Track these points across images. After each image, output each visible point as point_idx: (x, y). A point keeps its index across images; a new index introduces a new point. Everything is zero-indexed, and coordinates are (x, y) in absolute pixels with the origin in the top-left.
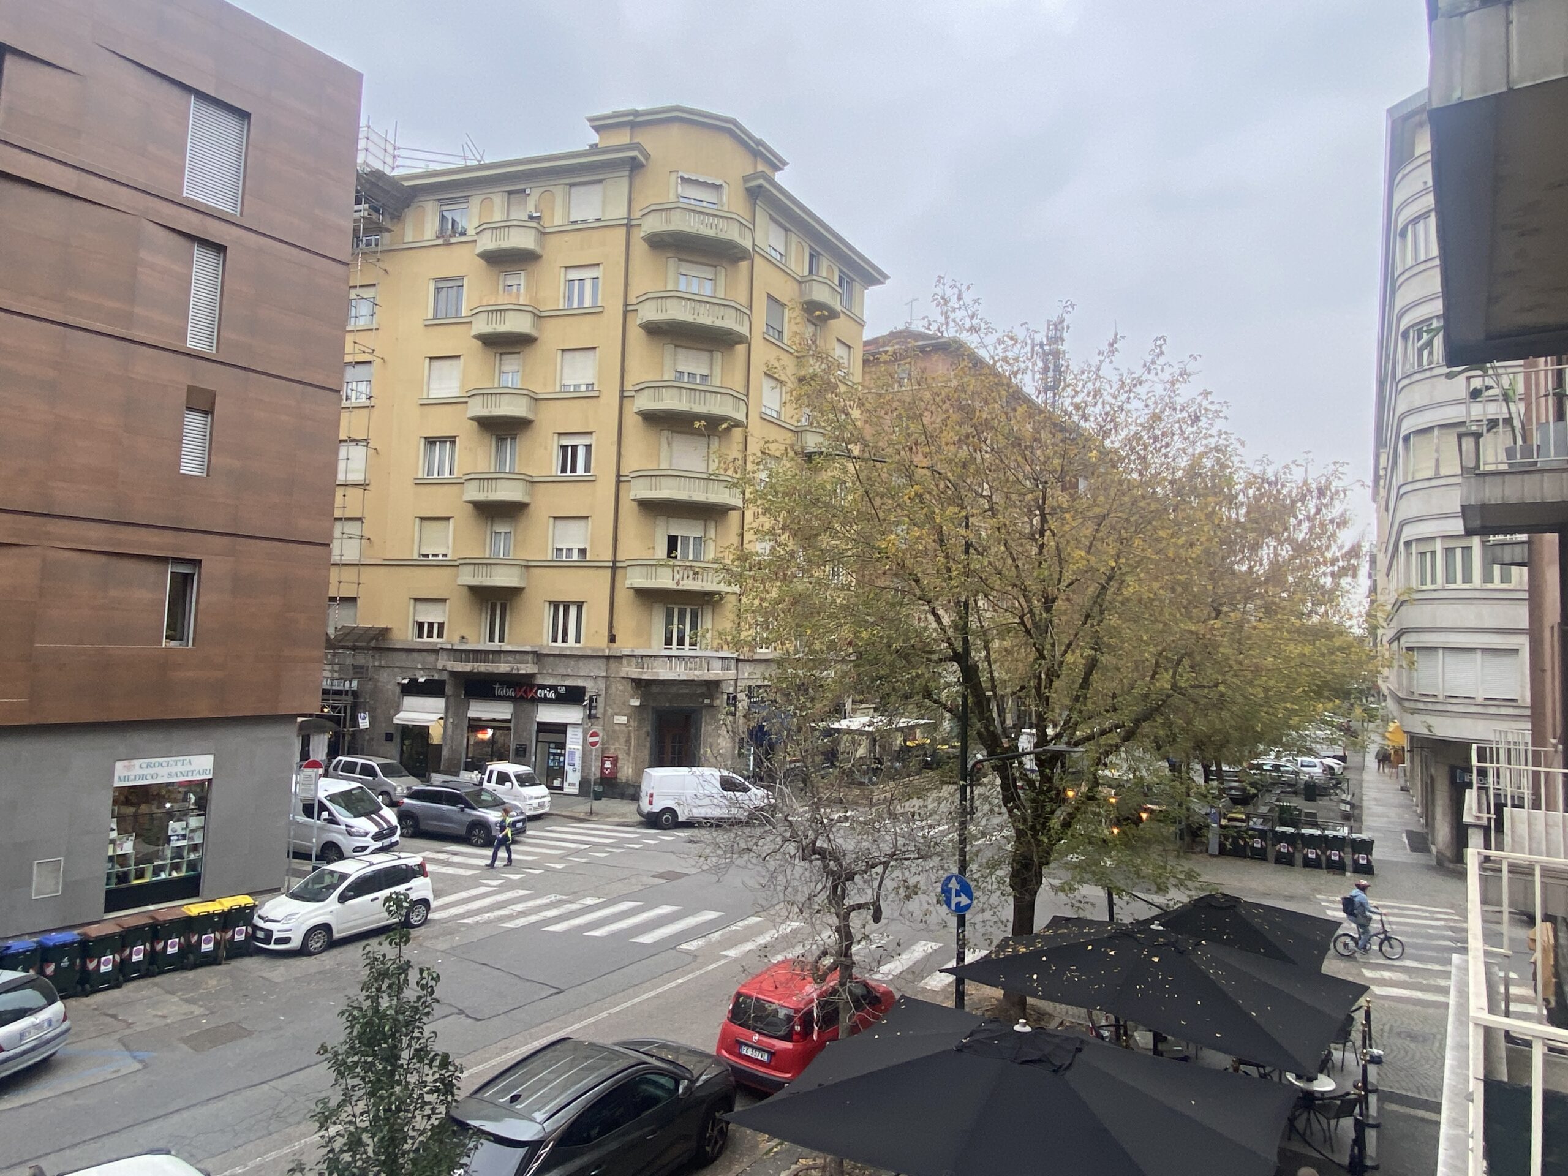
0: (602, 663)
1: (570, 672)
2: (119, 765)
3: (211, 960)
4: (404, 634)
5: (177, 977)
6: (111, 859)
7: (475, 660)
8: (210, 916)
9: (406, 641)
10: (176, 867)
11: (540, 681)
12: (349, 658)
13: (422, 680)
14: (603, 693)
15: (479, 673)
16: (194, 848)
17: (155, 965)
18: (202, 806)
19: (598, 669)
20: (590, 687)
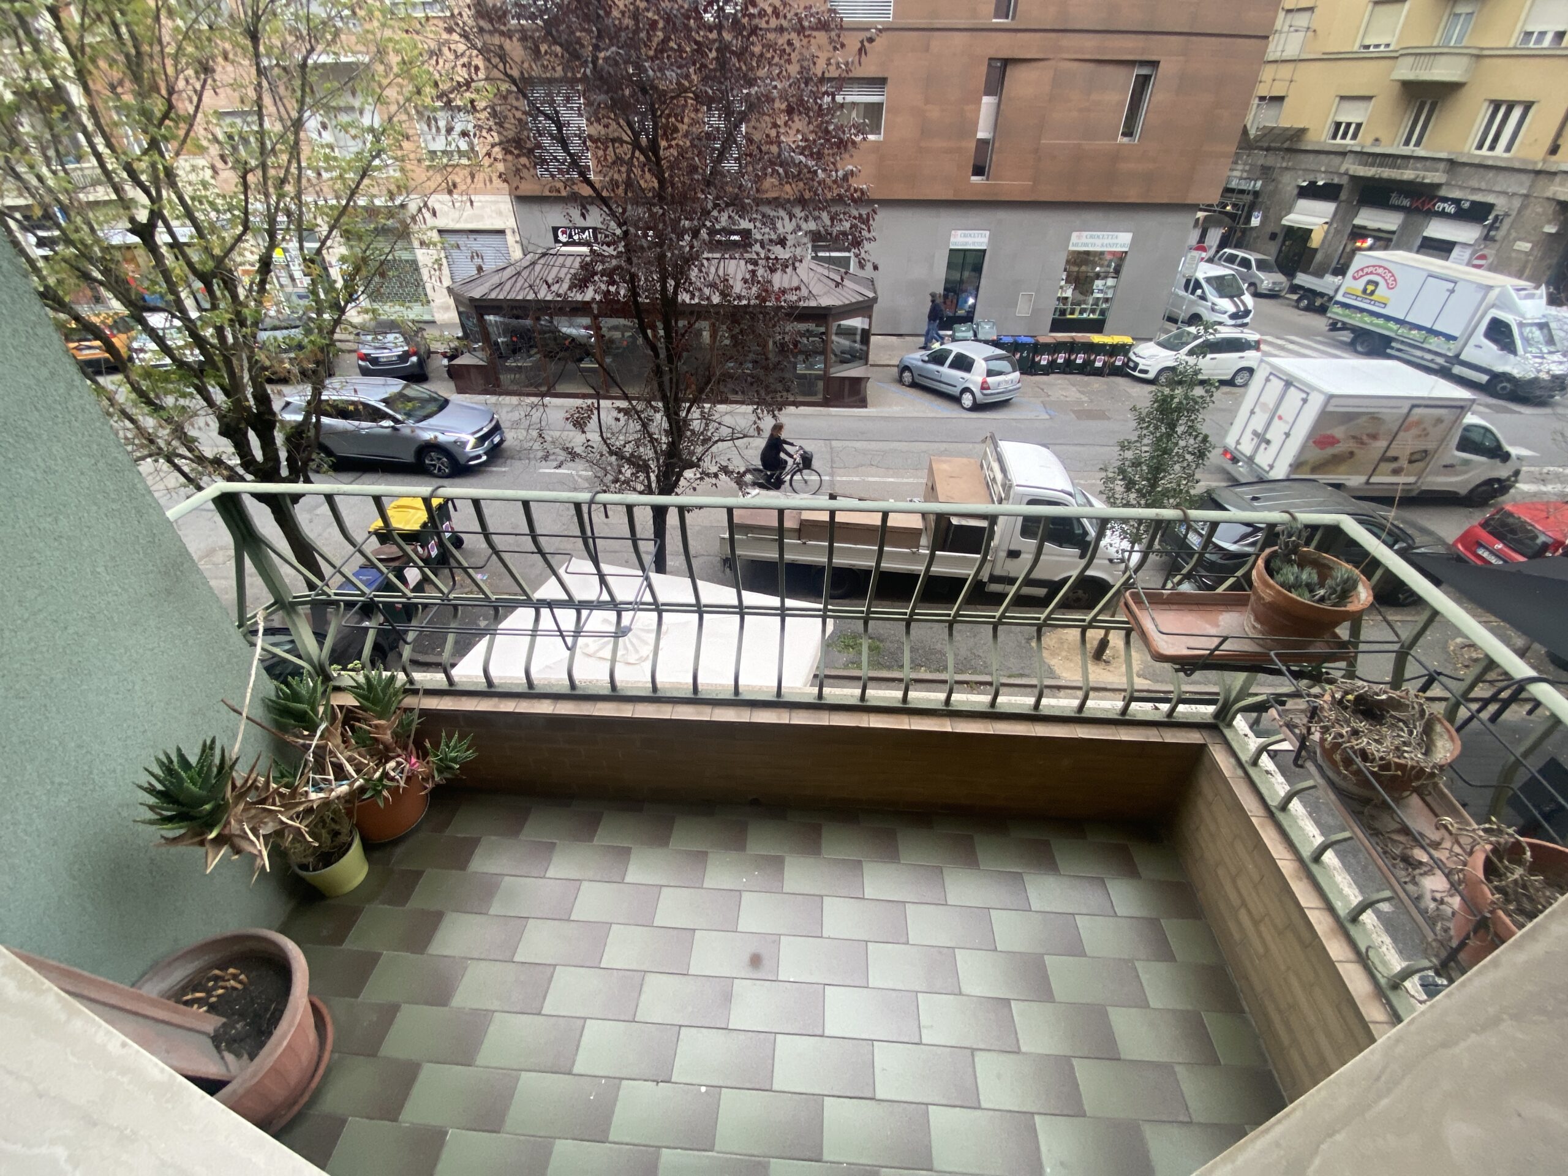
0: (1526, 179)
1: (1483, 186)
2: (1075, 235)
3: (1098, 372)
4: (1320, 136)
5: (1079, 378)
6: (1059, 299)
7: (1381, 165)
8: (1104, 345)
9: (1318, 142)
10: (1093, 311)
11: (1443, 192)
12: (1261, 158)
13: (1320, 183)
14: (1514, 213)
15: (1381, 180)
16: (1106, 300)
17: (1069, 368)
18: (1117, 272)
19: (1519, 185)
20: (1501, 203)
